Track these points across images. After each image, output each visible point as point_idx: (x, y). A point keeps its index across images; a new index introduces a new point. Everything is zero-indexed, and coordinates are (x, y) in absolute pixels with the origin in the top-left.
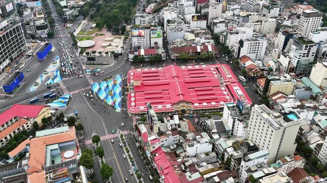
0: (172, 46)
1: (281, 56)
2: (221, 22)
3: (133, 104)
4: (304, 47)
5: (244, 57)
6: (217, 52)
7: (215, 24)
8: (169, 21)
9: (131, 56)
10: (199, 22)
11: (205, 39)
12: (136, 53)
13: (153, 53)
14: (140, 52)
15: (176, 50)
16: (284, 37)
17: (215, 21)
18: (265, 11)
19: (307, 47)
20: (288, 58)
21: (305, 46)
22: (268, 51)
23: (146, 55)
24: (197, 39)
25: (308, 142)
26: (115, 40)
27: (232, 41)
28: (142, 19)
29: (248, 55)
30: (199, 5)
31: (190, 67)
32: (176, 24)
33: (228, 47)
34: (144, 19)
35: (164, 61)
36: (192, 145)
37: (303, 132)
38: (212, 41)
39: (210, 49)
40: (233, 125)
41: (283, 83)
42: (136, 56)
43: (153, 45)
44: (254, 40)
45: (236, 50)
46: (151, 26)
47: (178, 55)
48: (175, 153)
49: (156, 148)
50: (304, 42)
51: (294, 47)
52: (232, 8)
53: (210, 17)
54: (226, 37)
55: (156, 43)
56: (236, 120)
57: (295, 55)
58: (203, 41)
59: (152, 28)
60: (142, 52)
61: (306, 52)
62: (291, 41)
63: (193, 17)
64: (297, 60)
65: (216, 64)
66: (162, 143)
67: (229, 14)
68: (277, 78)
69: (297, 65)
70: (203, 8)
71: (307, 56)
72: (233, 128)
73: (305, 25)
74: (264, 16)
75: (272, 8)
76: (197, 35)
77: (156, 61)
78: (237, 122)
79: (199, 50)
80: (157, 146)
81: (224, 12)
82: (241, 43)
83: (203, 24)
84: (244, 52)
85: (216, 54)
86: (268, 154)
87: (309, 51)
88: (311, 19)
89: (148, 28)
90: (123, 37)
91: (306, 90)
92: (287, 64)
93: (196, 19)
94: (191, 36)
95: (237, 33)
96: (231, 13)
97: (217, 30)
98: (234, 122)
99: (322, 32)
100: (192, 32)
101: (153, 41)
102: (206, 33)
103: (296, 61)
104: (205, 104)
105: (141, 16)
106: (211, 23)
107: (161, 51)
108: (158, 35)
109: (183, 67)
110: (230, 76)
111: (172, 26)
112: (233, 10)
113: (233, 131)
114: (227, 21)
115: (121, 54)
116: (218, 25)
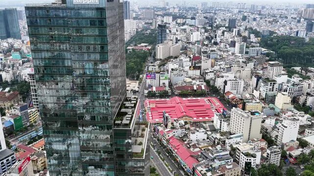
0: (175, 86)
1: (254, 90)
2: (210, 72)
3: (151, 118)
4: (269, 85)
5: (228, 92)
6: (209, 90)
7: (207, 73)
8: (172, 69)
9: (146, 92)
10: (194, 71)
11: (199, 81)
12: (150, 90)
13: (162, 90)
14: (152, 89)
15: (178, 88)
16: (256, 79)
17: (206, 71)
18: (244, 65)
19: (271, 84)
20: (258, 92)
21: (269, 83)
22: (245, 89)
23: (157, 91)
24: (194, 81)
25: (271, 137)
26: (132, 84)
27: (219, 83)
28: (154, 67)
29: (231, 91)
30: (194, 62)
31: (189, 99)
32: (178, 71)
33: (216, 87)
34: (155, 67)
35: (170, 95)
36: (194, 133)
37: (268, 131)
38: (205, 84)
39: (203, 88)
40: (221, 125)
41: (254, 104)
42: (150, 92)
43: (161, 85)
44: (234, 80)
45: (222, 88)
46: (161, 71)
47: (180, 91)
48: (183, 140)
49: (170, 137)
50: (269, 81)
51: (263, 84)
52: (219, 63)
53: (202, 68)
54: (214, 81)
55: (164, 84)
56: (222, 121)
57: (264, 89)
58: (198, 83)
59: (161, 73)
60: (154, 89)
61: (271, 87)
62: (261, 80)
63: (190, 67)
64: (265, 92)
65: (208, 97)
66: (174, 134)
67: (217, 68)
68: (250, 101)
69: (266, 97)
70: (197, 63)
71: (273, 91)
72: (220, 127)
73: (271, 72)
74: (242, 67)
75: (248, 63)
76: (194, 79)
77: (164, 95)
78: (223, 122)
79: (195, 89)
80: (171, 135)
81: (212, 66)
82: (225, 82)
83: (198, 72)
84: (228, 88)
85: (207, 92)
86: (242, 135)
87: (273, 87)
88: (275, 68)
89: (159, 73)
90: (138, 82)
91: (270, 109)
92: (258, 95)
93: (192, 68)
94: (189, 80)
95: (223, 77)
96: (218, 67)
97: (208, 77)
98: (221, 123)
99: (282, 76)
100: (190, 77)
101: (162, 82)
102: (200, 78)
103: (265, 94)
104: (201, 118)
105: (153, 65)
106: (203, 73)
107: (167, 89)
108: (166, 77)
109: (184, 99)
110: (218, 104)
111: (175, 72)
112: (220, 65)
113: (220, 129)
114: (215, 72)
115: (138, 92)
116: (209, 74)
